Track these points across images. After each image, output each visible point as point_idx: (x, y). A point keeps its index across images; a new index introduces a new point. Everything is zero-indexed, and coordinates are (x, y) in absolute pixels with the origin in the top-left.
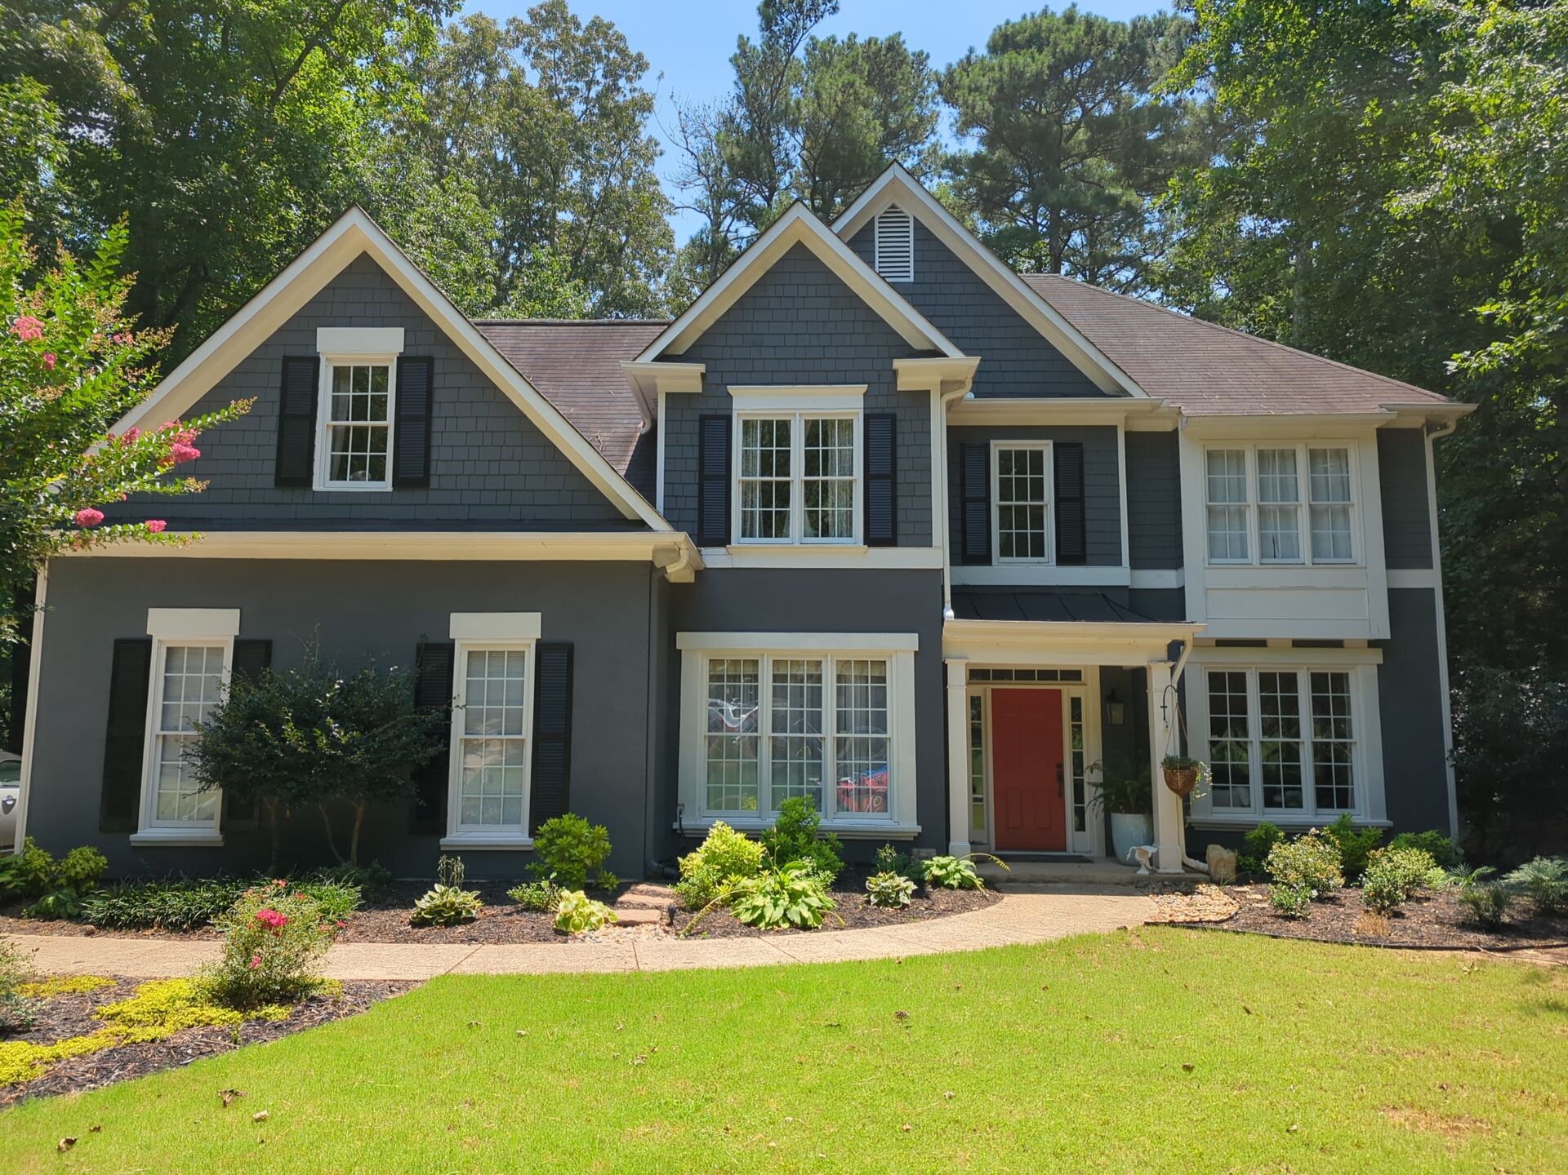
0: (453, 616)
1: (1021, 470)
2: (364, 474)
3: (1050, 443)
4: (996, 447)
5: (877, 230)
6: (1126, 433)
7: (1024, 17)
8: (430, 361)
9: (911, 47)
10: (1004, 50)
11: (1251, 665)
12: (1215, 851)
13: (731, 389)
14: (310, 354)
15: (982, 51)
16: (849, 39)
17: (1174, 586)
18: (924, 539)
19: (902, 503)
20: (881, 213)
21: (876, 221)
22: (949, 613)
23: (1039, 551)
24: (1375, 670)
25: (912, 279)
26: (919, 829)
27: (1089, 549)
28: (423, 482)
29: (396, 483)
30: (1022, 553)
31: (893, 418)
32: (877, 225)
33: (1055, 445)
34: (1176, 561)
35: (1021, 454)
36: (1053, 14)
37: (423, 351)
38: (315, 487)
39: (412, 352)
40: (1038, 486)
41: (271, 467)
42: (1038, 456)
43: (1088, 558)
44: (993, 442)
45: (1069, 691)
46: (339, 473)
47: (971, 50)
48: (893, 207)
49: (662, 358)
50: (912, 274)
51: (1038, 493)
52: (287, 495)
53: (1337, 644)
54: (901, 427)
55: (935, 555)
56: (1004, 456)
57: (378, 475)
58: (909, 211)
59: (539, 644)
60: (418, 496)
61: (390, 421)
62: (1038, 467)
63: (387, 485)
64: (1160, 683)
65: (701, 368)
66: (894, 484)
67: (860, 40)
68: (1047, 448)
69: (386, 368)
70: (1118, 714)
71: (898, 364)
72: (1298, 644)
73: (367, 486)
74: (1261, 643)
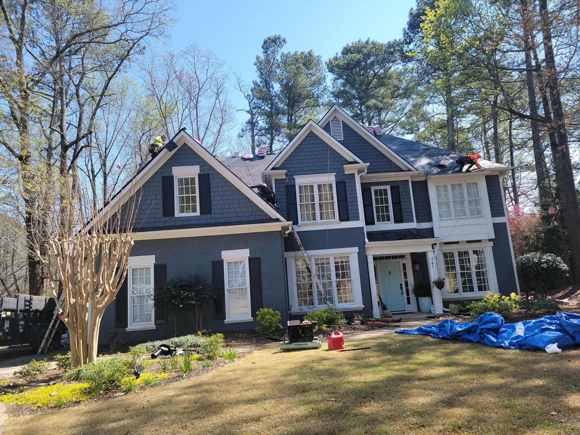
0: (223, 252)
1: (381, 195)
2: (190, 211)
3: (389, 186)
4: (373, 189)
5: (331, 125)
6: (412, 182)
7: (353, 44)
8: (208, 175)
9: (316, 54)
10: (347, 54)
11: (455, 249)
12: (452, 306)
13: (294, 177)
14: (170, 175)
15: (340, 55)
16: (296, 53)
17: (430, 227)
18: (357, 218)
19: (349, 208)
20: (332, 119)
21: (330, 122)
22: (367, 240)
23: (389, 220)
24: (491, 248)
25: (343, 139)
26: (364, 306)
27: (404, 218)
28: (210, 212)
29: (201, 213)
30: (383, 220)
31: (344, 182)
32: (331, 123)
33: (391, 187)
34: (430, 219)
35: (381, 190)
36: (362, 42)
37: (206, 172)
38: (176, 216)
39: (202, 173)
40: (387, 199)
41: (161, 211)
42: (385, 190)
43: (404, 221)
44: (372, 187)
45: (402, 261)
46: (182, 211)
47: (337, 54)
48: (335, 117)
49: (273, 169)
50: (343, 138)
51: (387, 202)
52: (167, 219)
53: (480, 241)
54: (347, 185)
55: (361, 223)
56: (376, 191)
57: (194, 210)
58: (340, 118)
59: (249, 258)
60: (209, 216)
61: (197, 194)
62: (386, 194)
63: (198, 213)
64: (430, 256)
65: (285, 171)
66: (347, 202)
67: (299, 53)
68: (388, 188)
69: (194, 178)
70: (417, 267)
71: (345, 166)
72: (468, 242)
73: (191, 214)
74: (457, 243)
